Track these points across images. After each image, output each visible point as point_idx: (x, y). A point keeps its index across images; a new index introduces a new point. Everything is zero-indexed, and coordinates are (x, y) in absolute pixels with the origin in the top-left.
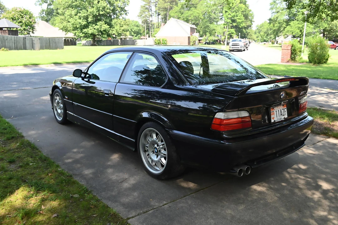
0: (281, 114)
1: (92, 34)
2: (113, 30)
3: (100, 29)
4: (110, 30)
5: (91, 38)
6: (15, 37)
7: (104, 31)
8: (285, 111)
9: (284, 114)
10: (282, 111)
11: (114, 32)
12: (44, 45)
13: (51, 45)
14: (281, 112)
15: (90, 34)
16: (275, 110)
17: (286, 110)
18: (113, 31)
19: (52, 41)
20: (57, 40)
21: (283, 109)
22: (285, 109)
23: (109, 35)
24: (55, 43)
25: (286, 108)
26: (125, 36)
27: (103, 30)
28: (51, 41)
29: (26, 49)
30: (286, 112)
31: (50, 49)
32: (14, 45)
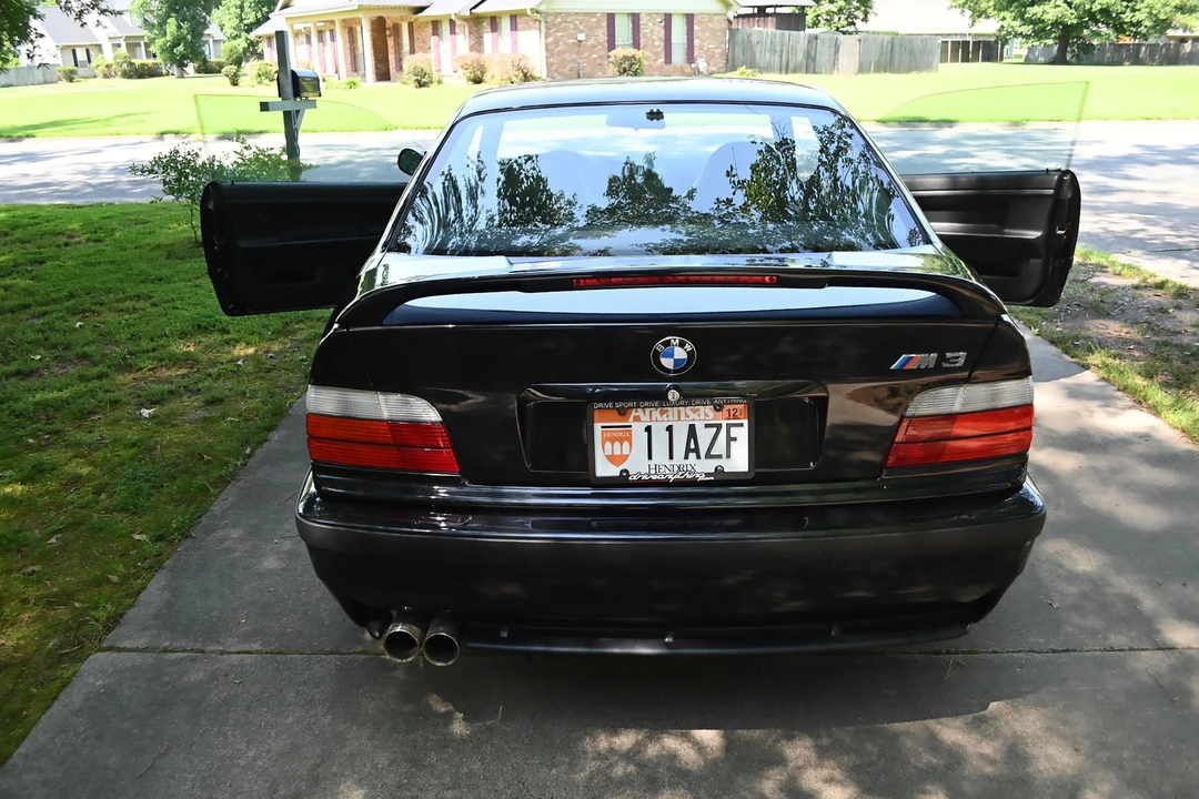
1: (1056, 24)
2: (1137, 7)
3: (1088, 7)
4: (1127, 7)
5: (1055, 38)
6: (783, 35)
7: (1102, 11)
11: (1139, 16)
12: (874, 58)
13: (896, 58)
15: (1052, 24)
18: (1139, 10)
19: (901, 46)
20: (918, 43)
23: (1120, 28)
24: (911, 53)
25: (745, 422)
26: (1185, 31)
27: (1099, 7)
28: (897, 47)
29: (815, 72)
31: (892, 71)
32: (777, 58)
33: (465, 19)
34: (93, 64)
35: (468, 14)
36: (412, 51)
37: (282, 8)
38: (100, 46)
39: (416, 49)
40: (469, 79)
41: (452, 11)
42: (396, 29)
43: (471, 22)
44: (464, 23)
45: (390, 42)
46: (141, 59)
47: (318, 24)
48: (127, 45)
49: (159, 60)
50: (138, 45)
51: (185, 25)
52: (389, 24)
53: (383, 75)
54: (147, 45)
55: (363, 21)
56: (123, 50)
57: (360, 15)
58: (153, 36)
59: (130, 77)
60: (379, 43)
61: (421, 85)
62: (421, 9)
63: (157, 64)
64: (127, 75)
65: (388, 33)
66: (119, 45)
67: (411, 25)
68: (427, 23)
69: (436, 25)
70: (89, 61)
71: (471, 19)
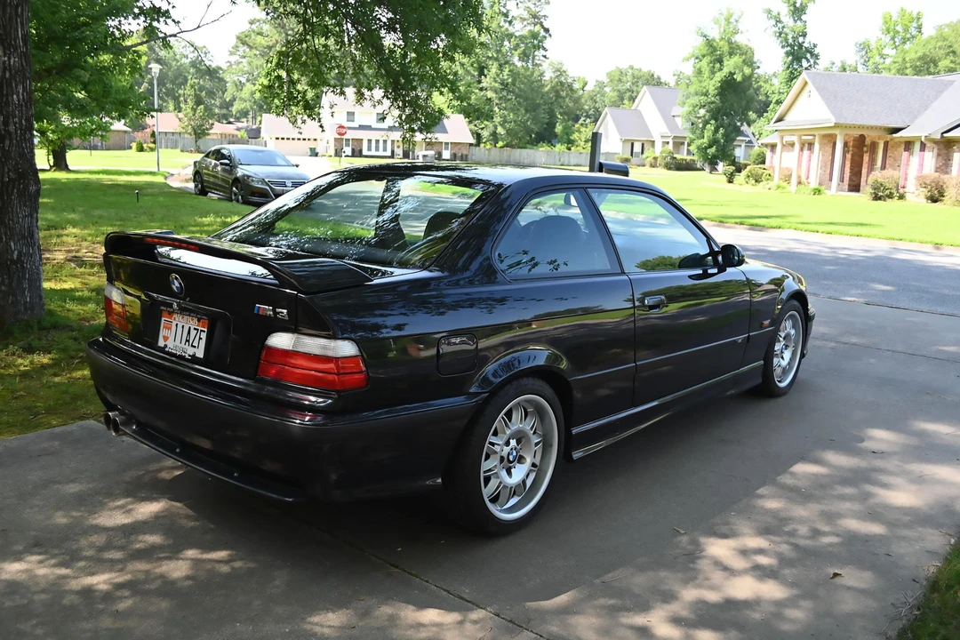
0: (187, 341)
8: (200, 338)
9: (195, 344)
10: (193, 333)
14: (189, 333)
16: (175, 319)
17: (204, 336)
21: (197, 330)
22: (201, 331)
25: (206, 330)
30: (203, 343)
33: (935, 142)
34: (644, 156)
35: (939, 137)
36: (883, 167)
37: (776, 122)
38: (654, 141)
39: (887, 166)
40: (927, 199)
41: (923, 134)
42: (874, 146)
43: (942, 146)
44: (934, 145)
45: (866, 158)
46: (682, 156)
47: (803, 138)
48: (674, 143)
49: (695, 158)
50: (683, 144)
51: (721, 131)
52: (868, 142)
53: (855, 187)
54: (689, 145)
55: (838, 137)
56: (670, 147)
57: (836, 132)
58: (693, 137)
59: (670, 169)
60: (857, 158)
61: (877, 198)
62: (898, 130)
63: (694, 161)
64: (668, 167)
65: (865, 149)
66: (668, 143)
67: (886, 144)
68: (901, 142)
69: (908, 145)
70: (642, 153)
71: (942, 142)
